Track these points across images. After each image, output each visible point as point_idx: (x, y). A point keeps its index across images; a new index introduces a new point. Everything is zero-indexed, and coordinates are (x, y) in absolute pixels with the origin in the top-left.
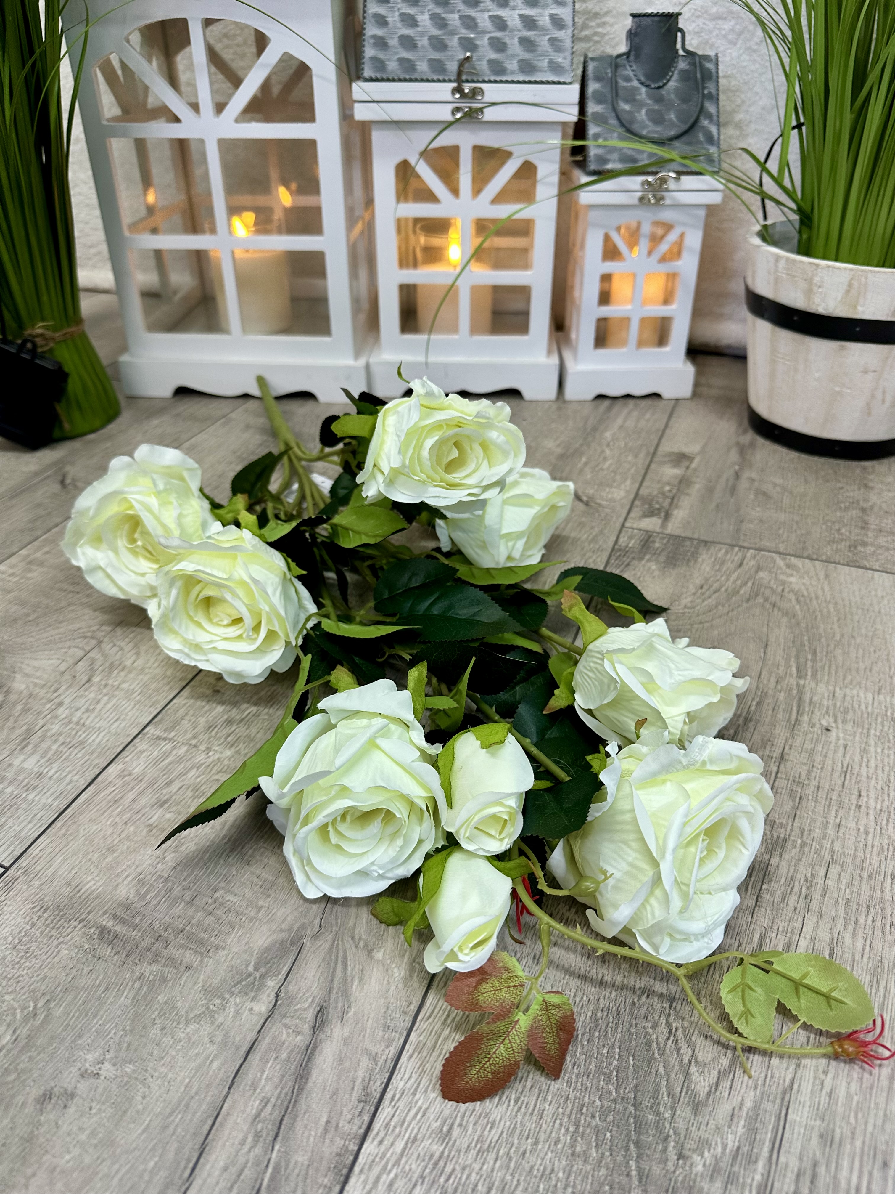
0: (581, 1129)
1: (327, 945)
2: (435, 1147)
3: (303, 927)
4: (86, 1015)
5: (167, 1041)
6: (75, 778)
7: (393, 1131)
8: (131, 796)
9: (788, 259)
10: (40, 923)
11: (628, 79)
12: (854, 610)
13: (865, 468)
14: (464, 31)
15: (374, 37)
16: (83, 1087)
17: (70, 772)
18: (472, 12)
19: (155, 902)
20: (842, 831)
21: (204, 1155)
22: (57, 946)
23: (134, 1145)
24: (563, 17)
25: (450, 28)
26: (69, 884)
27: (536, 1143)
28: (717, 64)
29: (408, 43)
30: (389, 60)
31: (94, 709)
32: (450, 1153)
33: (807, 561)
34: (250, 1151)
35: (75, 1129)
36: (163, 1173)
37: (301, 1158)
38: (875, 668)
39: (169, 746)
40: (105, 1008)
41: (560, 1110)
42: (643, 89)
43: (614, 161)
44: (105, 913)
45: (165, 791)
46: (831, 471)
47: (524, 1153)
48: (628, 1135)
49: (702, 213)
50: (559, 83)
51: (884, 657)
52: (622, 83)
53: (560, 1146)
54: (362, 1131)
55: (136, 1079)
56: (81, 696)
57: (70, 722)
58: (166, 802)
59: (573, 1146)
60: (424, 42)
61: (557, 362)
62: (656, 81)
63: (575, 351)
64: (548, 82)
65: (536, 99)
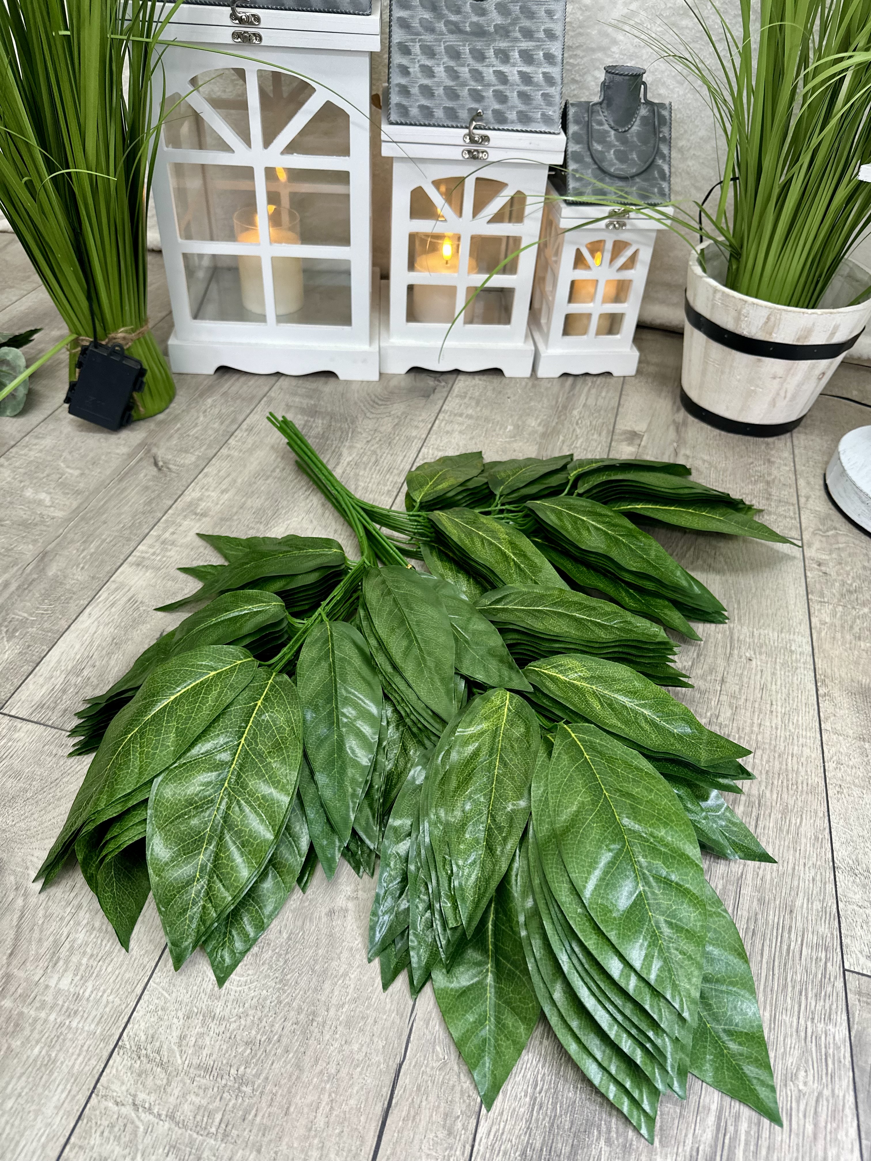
9: (723, 293)
11: (600, 123)
13: (768, 444)
14: (473, 83)
15: (399, 85)
16: (350, 905)
18: (479, 67)
20: (762, 729)
24: (553, 75)
25: (461, 80)
28: (670, 112)
29: (427, 91)
30: (411, 106)
42: (613, 132)
43: (588, 194)
46: (744, 447)
49: (654, 235)
50: (550, 133)
51: (785, 605)
52: (596, 127)
60: (440, 91)
61: (533, 348)
62: (623, 126)
63: (546, 337)
64: (541, 132)
65: (531, 147)
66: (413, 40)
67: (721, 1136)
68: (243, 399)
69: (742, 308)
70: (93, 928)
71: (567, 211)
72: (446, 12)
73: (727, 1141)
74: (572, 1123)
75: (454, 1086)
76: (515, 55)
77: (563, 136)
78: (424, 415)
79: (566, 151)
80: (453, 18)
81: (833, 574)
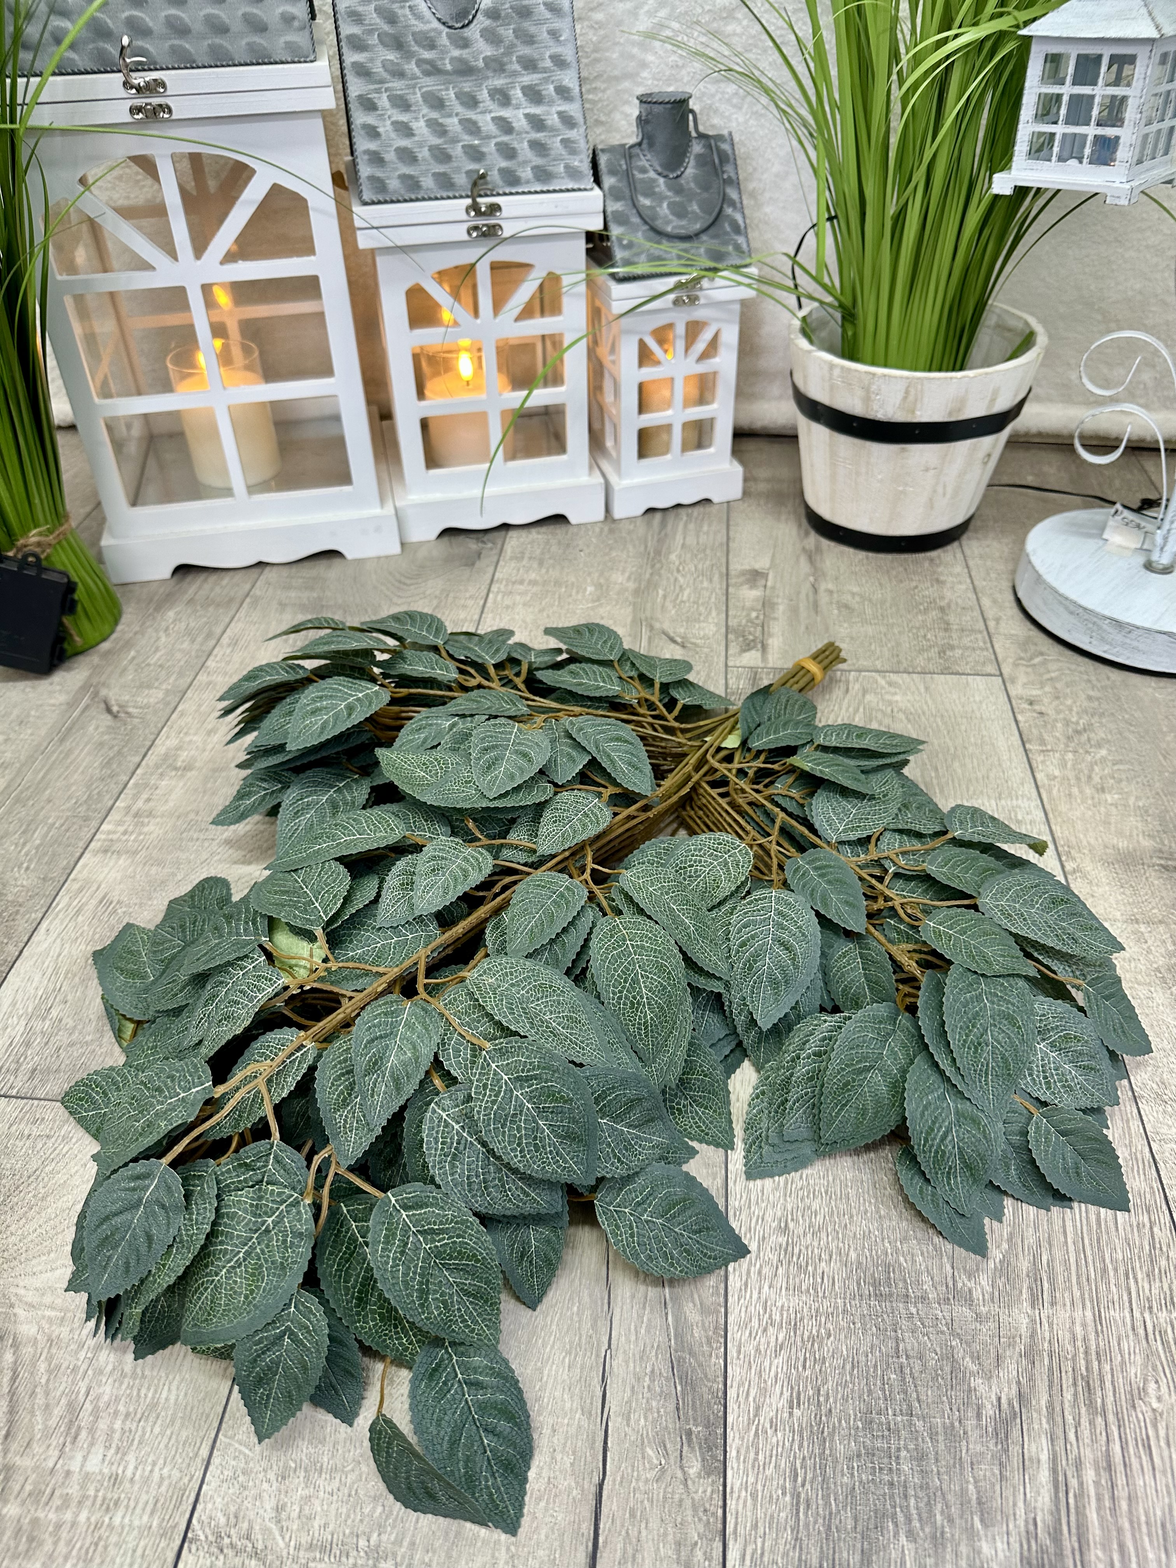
0: (880, 1199)
2: (780, 1239)
9: (843, 368)
11: (644, 171)
12: (959, 719)
14: (466, 137)
15: (367, 152)
18: (471, 115)
24: (572, 114)
25: (451, 134)
28: (733, 145)
29: (407, 155)
30: (388, 178)
32: (793, 1240)
33: (905, 675)
38: (992, 775)
41: (860, 1190)
42: (661, 180)
47: (846, 1225)
50: (580, 190)
51: (997, 763)
52: (639, 176)
53: (869, 1215)
60: (424, 153)
61: (602, 480)
62: (673, 171)
63: (617, 465)
64: (568, 190)
65: (559, 210)
66: (378, 91)
67: (1062, 1495)
68: (218, 605)
69: (870, 384)
70: (123, 1375)
71: (618, 290)
72: (416, 48)
73: (1071, 1501)
74: (856, 1520)
75: (681, 1500)
76: (517, 94)
77: (597, 191)
78: (472, 590)
79: (604, 212)
80: (427, 55)
81: (1051, 712)
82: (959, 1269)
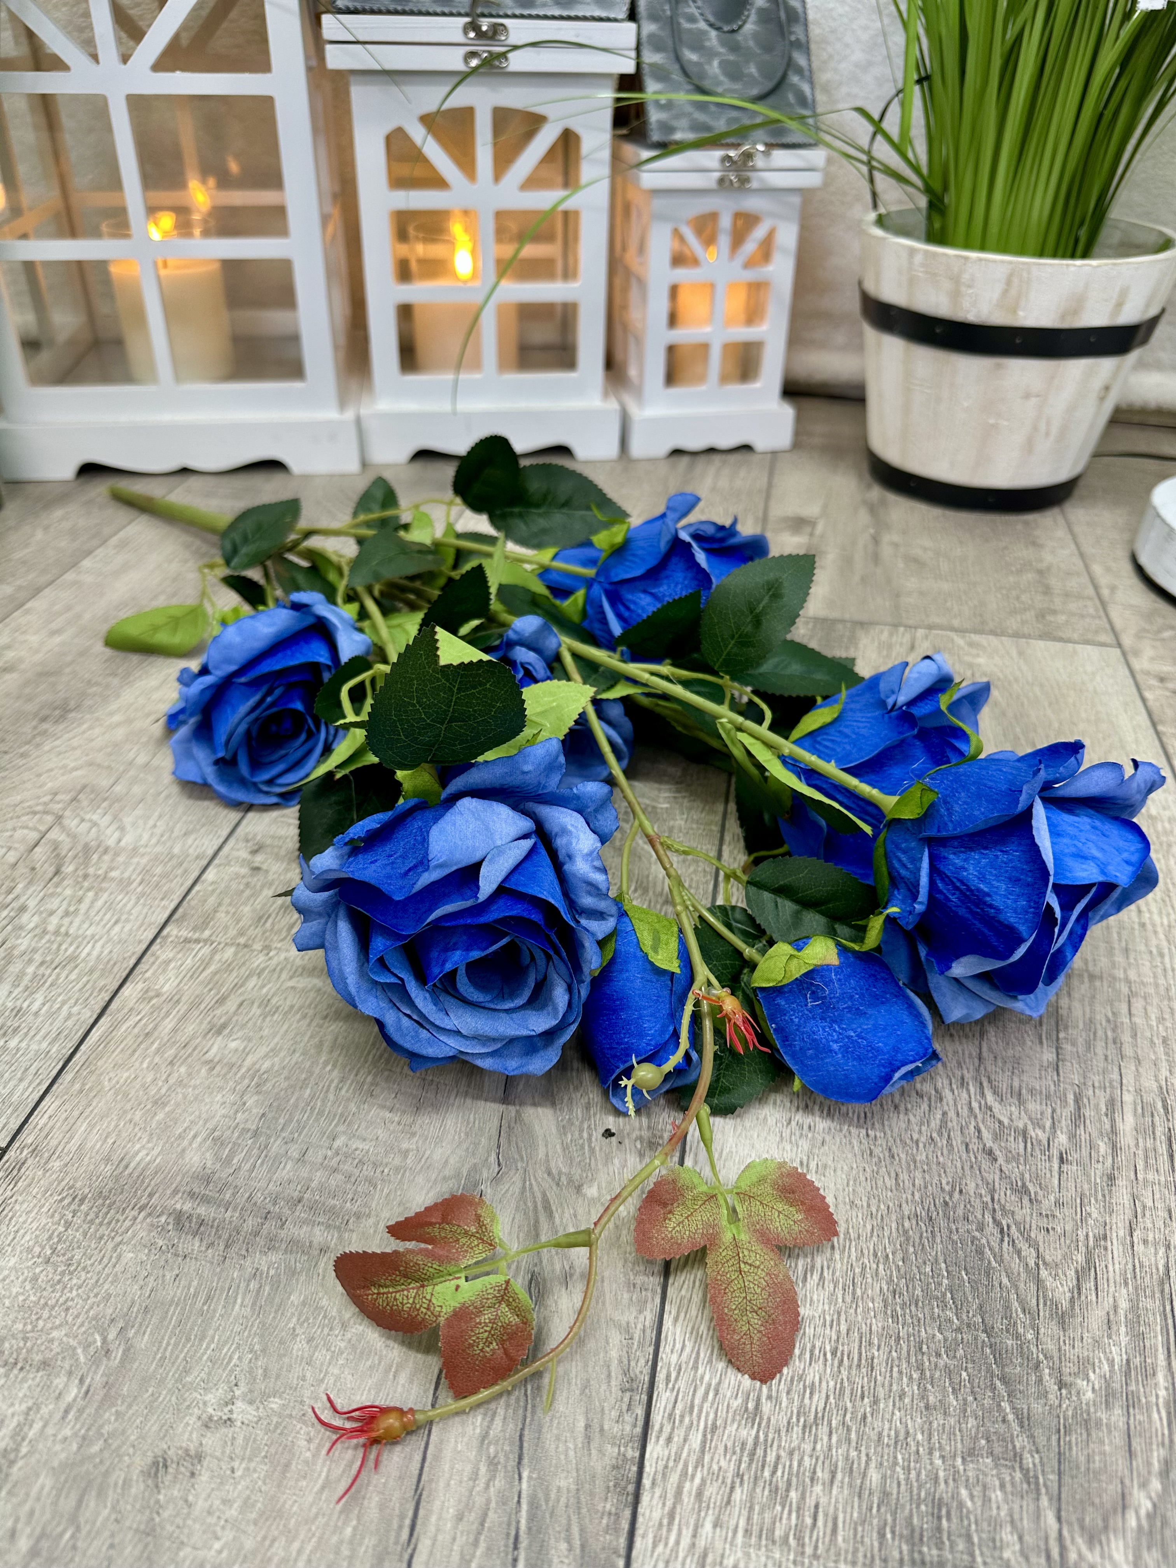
0: (928, 1374)
1: (517, 1189)
2: (744, 1433)
3: (474, 1168)
4: (188, 1340)
5: (321, 1356)
6: (75, 1010)
7: (681, 1421)
8: (168, 1024)
9: (926, 252)
10: (78, 1221)
11: (692, 20)
12: (1065, 691)
16: (211, 1441)
17: (64, 1003)
19: (248, 1166)
20: (1132, 956)
21: (423, 1504)
22: (115, 1249)
23: (314, 1510)
26: (107, 1160)
27: (876, 1402)
28: (804, 3)
31: (77, 911)
32: (766, 1436)
33: (991, 637)
34: (487, 1486)
35: (217, 1503)
36: (370, 1542)
37: (564, 1482)
39: (206, 950)
40: (214, 1325)
41: (894, 1354)
42: (713, 33)
43: (683, 130)
44: (175, 1192)
45: (218, 1012)
46: (987, 529)
47: (864, 1417)
48: (989, 1370)
49: (796, 200)
50: (610, 20)
52: (686, 25)
53: (907, 1400)
54: (639, 1430)
55: (290, 1416)
56: (52, 895)
57: (45, 932)
58: (224, 1026)
59: (923, 1397)
61: (618, 410)
62: (729, 22)
63: (639, 394)
64: (594, 19)
69: (959, 274)
77: (631, 28)
82: (1070, 1524)
